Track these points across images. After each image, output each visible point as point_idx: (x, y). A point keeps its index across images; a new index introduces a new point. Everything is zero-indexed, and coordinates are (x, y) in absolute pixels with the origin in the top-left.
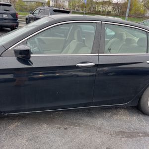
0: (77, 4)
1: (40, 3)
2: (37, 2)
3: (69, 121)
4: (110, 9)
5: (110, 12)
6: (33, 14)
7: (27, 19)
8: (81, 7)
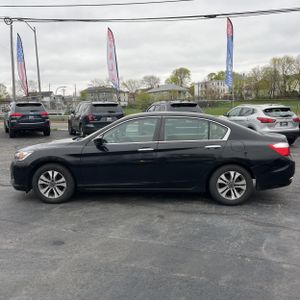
0: (245, 85)
1: (175, 91)
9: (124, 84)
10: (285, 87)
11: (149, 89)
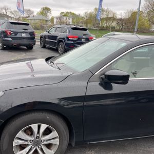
0: (81, 21)
1: (43, 20)
2: (41, 20)
3: (143, 149)
4: (114, 24)
5: (114, 27)
6: (49, 32)
7: (41, 37)
8: (85, 24)
9: (11, 12)
10: (99, 24)
11: (27, 17)
